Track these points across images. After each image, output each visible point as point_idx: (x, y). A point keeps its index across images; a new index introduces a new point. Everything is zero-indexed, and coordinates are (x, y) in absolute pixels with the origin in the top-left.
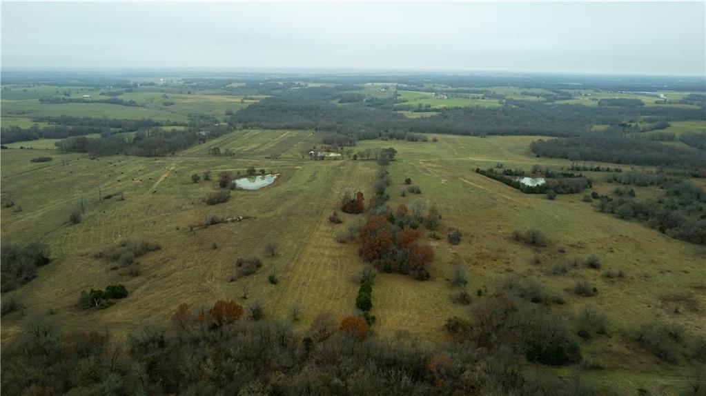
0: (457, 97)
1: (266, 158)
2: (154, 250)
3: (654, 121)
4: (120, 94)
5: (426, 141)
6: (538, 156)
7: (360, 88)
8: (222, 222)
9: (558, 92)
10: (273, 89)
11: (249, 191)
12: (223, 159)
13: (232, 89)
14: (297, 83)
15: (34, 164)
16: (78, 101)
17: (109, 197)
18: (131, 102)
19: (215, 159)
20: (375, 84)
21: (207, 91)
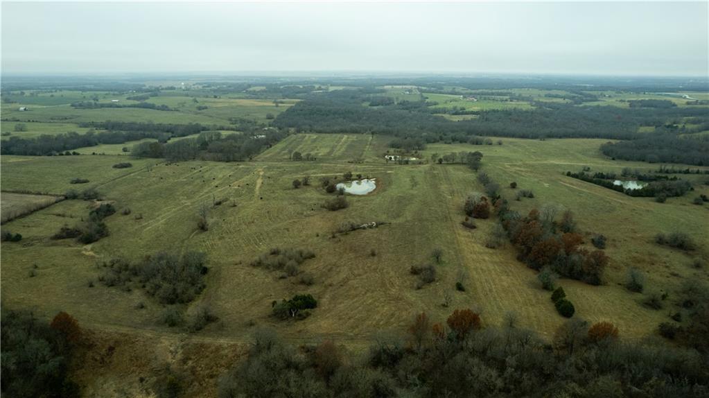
0: (485, 99)
1: (349, 162)
2: (310, 258)
3: (699, 122)
4: (147, 98)
5: (491, 144)
6: (613, 159)
7: (383, 91)
8: (358, 229)
9: (581, 94)
10: (297, 93)
11: (359, 196)
12: (307, 164)
13: (254, 93)
14: (317, 86)
15: (118, 170)
16: (111, 106)
17: (219, 203)
18: (163, 106)
19: (298, 164)
20: (395, 87)
21: (230, 95)
